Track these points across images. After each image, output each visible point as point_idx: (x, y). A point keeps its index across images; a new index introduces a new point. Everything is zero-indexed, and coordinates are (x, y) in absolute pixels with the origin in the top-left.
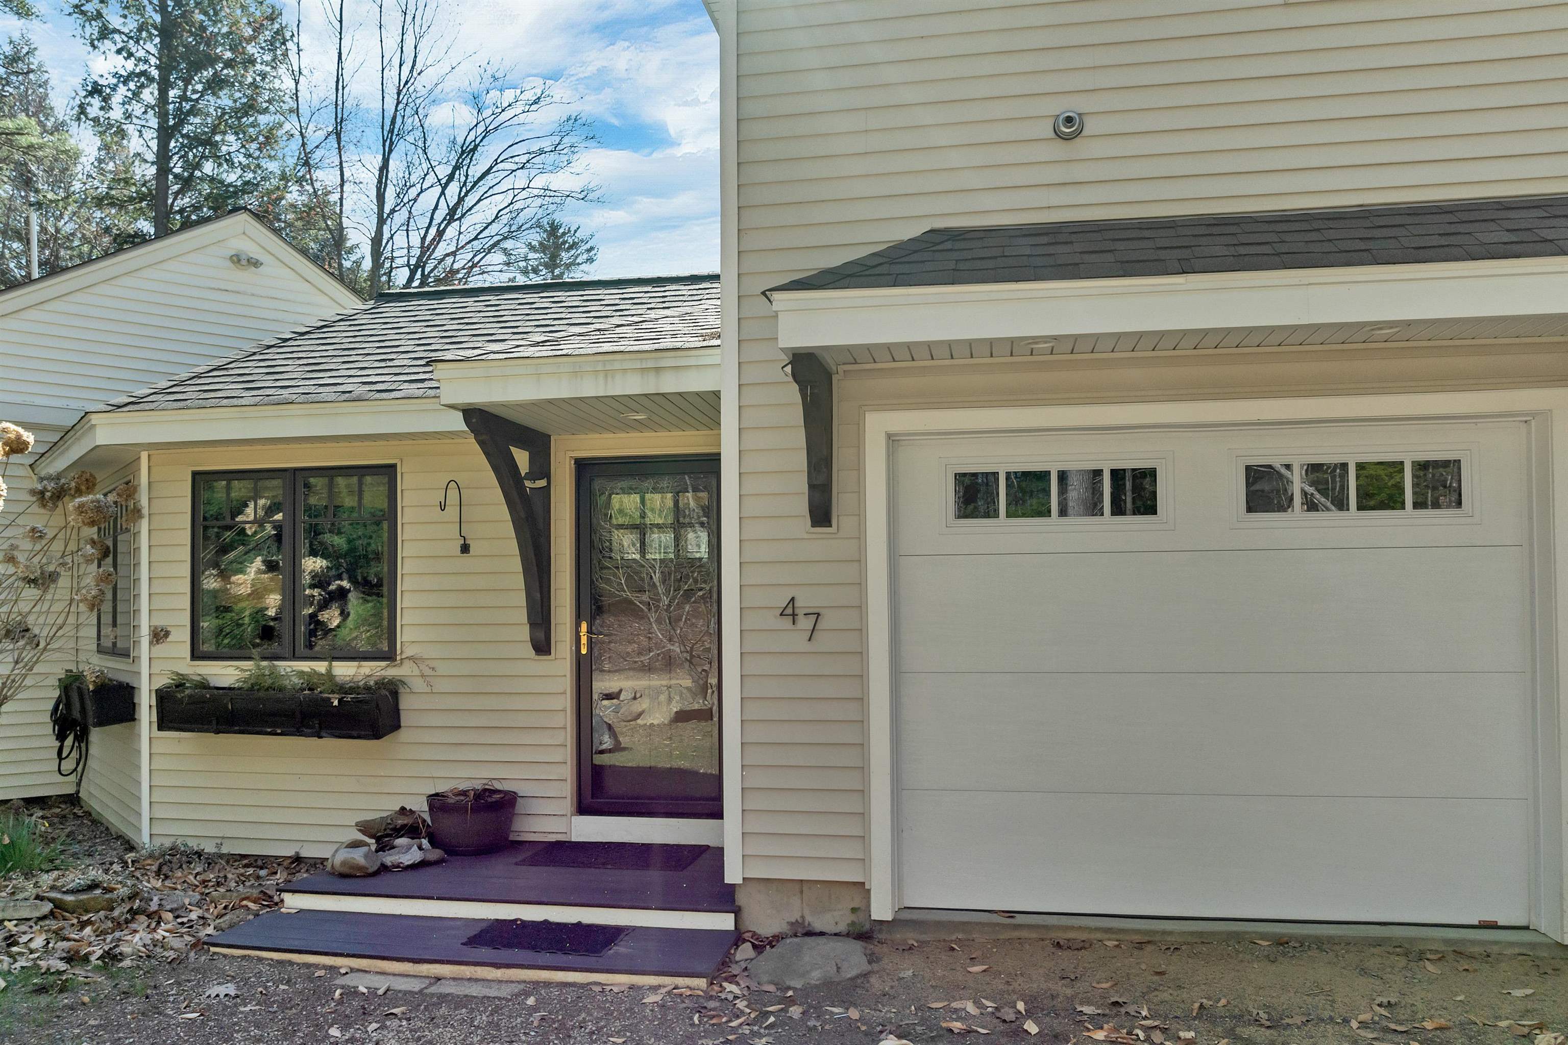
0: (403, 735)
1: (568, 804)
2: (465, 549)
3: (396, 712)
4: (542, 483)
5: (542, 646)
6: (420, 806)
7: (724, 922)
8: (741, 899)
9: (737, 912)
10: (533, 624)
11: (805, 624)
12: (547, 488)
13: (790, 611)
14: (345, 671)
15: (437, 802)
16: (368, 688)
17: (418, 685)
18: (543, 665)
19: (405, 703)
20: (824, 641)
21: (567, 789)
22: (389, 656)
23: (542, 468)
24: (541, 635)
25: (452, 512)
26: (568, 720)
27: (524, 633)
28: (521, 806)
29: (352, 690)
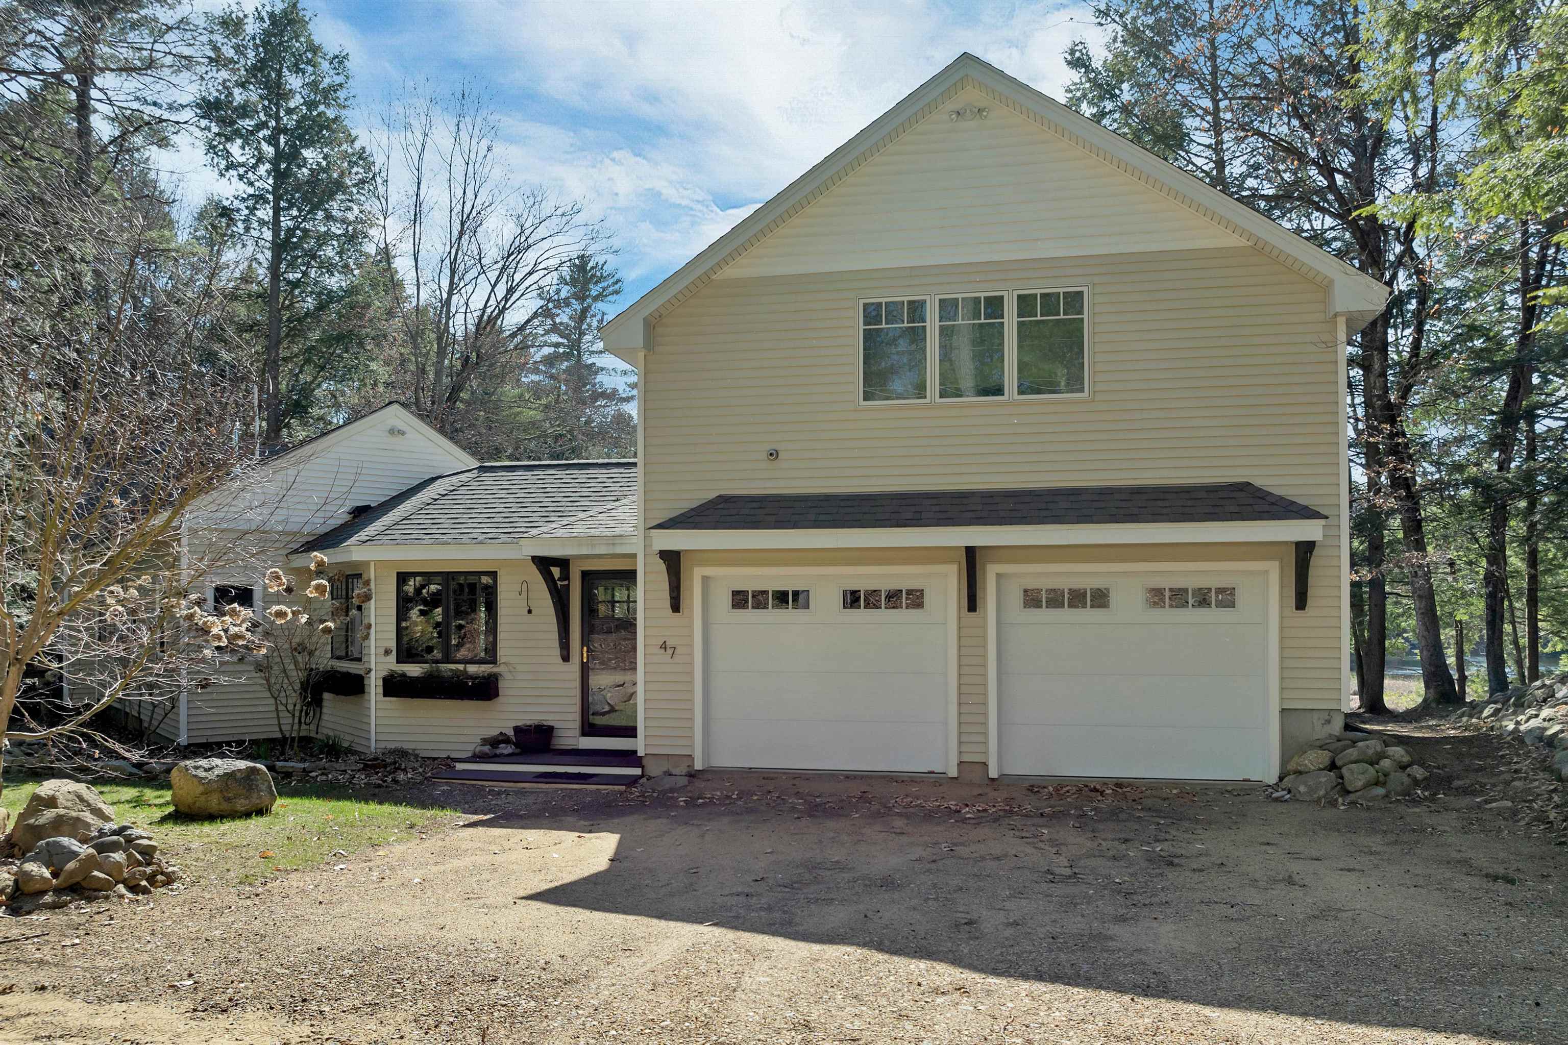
0: (500, 699)
1: (577, 732)
2: (530, 612)
3: (497, 688)
4: (566, 583)
5: (566, 658)
6: (511, 733)
7: (637, 771)
8: (645, 762)
9: (643, 767)
10: (562, 648)
11: (670, 651)
12: (568, 585)
13: (664, 646)
14: (472, 669)
15: (517, 729)
16: (484, 677)
17: (507, 676)
18: (566, 667)
19: (502, 684)
20: (677, 659)
21: (577, 725)
22: (494, 662)
23: (566, 576)
24: (565, 653)
25: (524, 594)
26: (578, 692)
27: (557, 652)
28: (556, 733)
29: (476, 678)
